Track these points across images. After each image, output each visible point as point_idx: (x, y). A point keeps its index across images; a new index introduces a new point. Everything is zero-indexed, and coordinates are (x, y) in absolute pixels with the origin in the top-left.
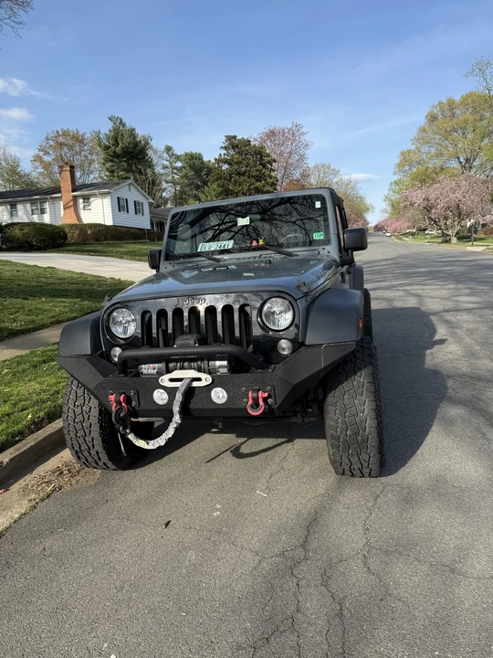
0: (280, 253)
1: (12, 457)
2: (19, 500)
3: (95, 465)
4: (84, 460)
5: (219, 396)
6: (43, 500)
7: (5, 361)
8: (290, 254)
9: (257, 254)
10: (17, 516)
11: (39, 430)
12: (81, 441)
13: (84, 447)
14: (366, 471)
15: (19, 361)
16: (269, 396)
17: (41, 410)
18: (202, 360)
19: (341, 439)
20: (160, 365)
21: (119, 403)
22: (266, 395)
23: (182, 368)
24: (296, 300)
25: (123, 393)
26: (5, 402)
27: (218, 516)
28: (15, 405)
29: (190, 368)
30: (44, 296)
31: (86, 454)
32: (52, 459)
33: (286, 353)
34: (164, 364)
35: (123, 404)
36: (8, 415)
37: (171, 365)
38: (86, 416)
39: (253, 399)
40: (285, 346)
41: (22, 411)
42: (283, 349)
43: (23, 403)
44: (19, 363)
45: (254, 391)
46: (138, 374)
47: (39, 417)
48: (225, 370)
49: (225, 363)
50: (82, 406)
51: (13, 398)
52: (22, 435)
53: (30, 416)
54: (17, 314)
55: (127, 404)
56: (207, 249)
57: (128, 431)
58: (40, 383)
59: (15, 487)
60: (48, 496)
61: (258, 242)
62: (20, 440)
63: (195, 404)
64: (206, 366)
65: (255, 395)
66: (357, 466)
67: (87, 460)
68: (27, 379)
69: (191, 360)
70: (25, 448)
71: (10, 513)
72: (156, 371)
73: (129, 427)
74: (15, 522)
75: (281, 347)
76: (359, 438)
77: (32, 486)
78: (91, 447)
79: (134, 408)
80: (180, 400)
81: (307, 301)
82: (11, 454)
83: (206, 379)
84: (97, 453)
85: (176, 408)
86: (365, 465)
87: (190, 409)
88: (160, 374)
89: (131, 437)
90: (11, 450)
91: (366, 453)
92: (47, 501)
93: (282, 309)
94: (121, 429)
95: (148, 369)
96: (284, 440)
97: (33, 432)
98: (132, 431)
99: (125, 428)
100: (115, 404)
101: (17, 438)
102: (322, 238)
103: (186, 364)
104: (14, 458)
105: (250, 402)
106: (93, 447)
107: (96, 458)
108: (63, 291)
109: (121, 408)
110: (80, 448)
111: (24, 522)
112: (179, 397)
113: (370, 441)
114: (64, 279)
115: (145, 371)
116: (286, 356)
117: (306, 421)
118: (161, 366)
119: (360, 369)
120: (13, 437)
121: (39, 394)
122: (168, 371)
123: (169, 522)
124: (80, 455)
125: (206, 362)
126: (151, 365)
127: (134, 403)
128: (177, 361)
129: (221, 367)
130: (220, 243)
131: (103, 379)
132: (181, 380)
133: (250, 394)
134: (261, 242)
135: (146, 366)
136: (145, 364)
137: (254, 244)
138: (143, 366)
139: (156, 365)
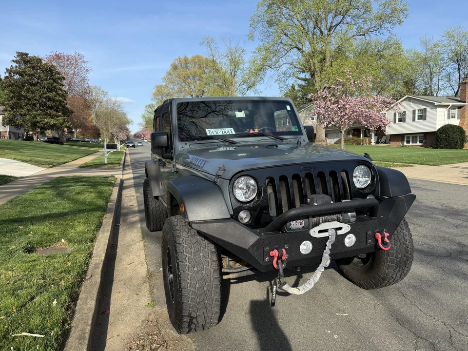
18: (340, 213)
22: (388, 234)
29: (331, 220)
37: (315, 219)
47: (65, 302)
48: (355, 219)
49: (354, 213)
52: (66, 323)
53: (55, 303)
61: (254, 131)
64: (343, 218)
69: (331, 214)
95: (295, 225)
101: (66, 327)
102: (297, 130)
105: (380, 241)
120: (62, 325)
125: (343, 214)
127: (287, 256)
129: (352, 217)
130: (223, 130)
131: (258, 237)
132: (326, 231)
133: (379, 235)
134: (256, 131)
135: (294, 222)
136: (293, 221)
137: (252, 131)
138: (291, 222)
139: (303, 221)
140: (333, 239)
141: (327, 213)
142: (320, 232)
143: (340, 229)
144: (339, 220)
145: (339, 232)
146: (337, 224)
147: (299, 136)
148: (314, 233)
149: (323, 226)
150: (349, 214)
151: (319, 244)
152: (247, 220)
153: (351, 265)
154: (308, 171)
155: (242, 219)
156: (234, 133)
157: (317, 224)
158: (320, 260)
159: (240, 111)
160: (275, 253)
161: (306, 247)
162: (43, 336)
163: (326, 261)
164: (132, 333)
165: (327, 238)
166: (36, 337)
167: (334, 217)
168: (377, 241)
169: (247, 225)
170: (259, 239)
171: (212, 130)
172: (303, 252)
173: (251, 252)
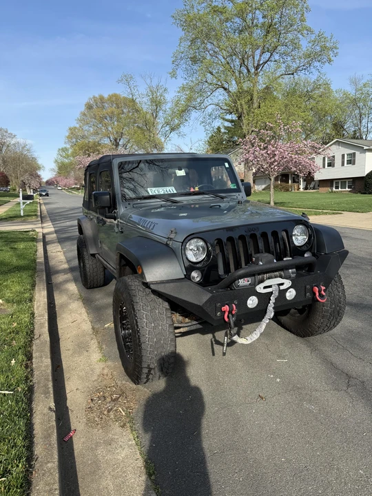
1: (53, 400)
2: (106, 432)
11: (33, 372)
18: (282, 270)
20: (253, 278)
22: (325, 288)
27: (281, 381)
34: (256, 277)
35: (234, 312)
37: (261, 276)
47: (23, 361)
48: (295, 275)
49: (294, 270)
61: (195, 189)
65: (318, 289)
69: (274, 271)
71: (121, 444)
72: (250, 283)
82: (47, 398)
89: (236, 338)
95: (243, 282)
100: (227, 313)
102: (236, 187)
105: (317, 294)
115: (241, 284)
125: (285, 271)
126: (246, 279)
129: (293, 273)
130: (165, 188)
131: (211, 295)
132: (270, 287)
133: (316, 289)
134: (197, 189)
135: (242, 280)
137: (192, 190)
138: (240, 280)
139: (250, 279)
140: (276, 294)
141: (270, 271)
142: (265, 288)
143: (282, 284)
144: (281, 277)
145: (282, 288)
146: (280, 280)
147: (237, 194)
148: (260, 289)
149: (267, 283)
150: (290, 270)
151: (263, 299)
152: (198, 279)
153: (288, 315)
154: (253, 232)
155: (194, 278)
156: (175, 192)
157: (262, 281)
158: (265, 312)
159: (180, 169)
160: (226, 308)
161: (252, 302)
162: (12, 392)
163: (270, 313)
164: (90, 386)
165: (271, 293)
166: (5, 394)
167: (277, 273)
168: (315, 294)
169: (199, 283)
170: (211, 297)
171: (154, 189)
172: (250, 306)
173: (205, 308)
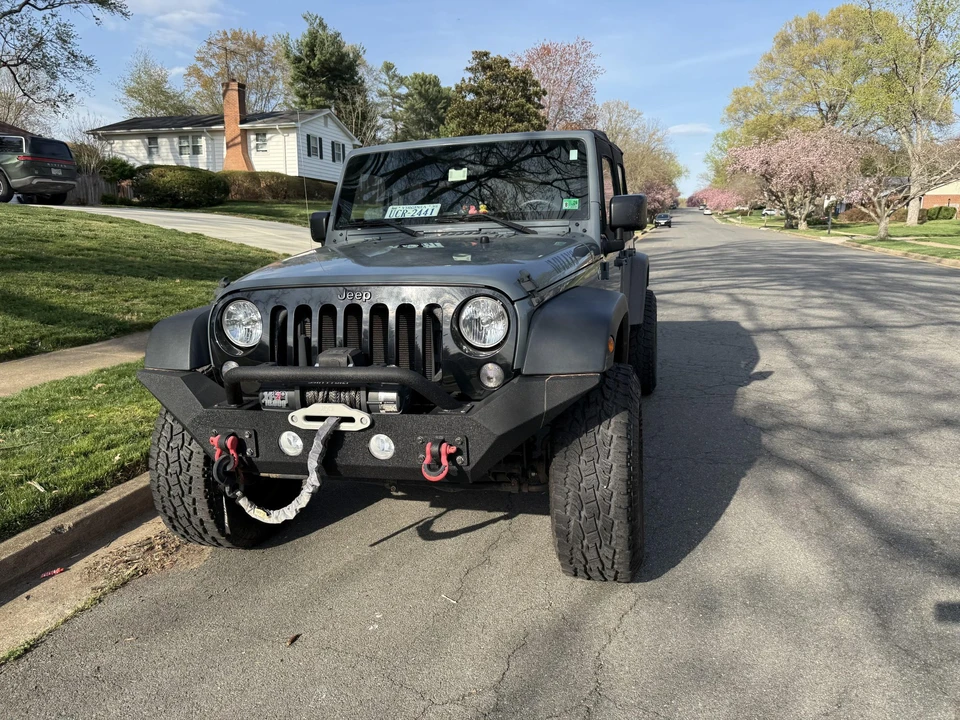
0: (509, 227)
1: (79, 519)
2: (80, 586)
3: (200, 540)
4: (182, 532)
5: (382, 447)
6: (114, 589)
7: (102, 371)
8: (523, 230)
9: (474, 226)
10: (69, 612)
11: (129, 479)
12: (177, 502)
13: (181, 512)
14: (609, 573)
15: (122, 372)
16: (459, 452)
17: (136, 450)
18: (357, 389)
19: (572, 523)
20: (292, 393)
21: (225, 449)
22: (453, 450)
23: (326, 400)
24: (513, 303)
25: (233, 434)
26: (85, 433)
27: (375, 631)
28: (98, 439)
29: (339, 401)
30: (180, 276)
31: (185, 522)
32: (145, 525)
33: (491, 385)
34: (298, 392)
35: (232, 452)
36: (86, 454)
37: (310, 394)
38: (184, 466)
39: (433, 456)
40: (492, 374)
41: (108, 448)
42: (489, 379)
43: (113, 436)
44: (121, 375)
45: (434, 442)
46: (258, 406)
47: (131, 460)
48: (393, 408)
49: (393, 396)
50: (179, 449)
51: (99, 428)
52: (100, 486)
53: (117, 458)
54: (136, 301)
55: (238, 452)
56: (399, 216)
57: (239, 493)
58: (144, 407)
59: (79, 566)
60: (124, 584)
61: (478, 209)
62: (96, 494)
63: (345, 458)
64: (363, 399)
65: (436, 449)
66: (594, 565)
67: (186, 532)
68: (127, 399)
69: (340, 389)
70: (102, 506)
71: (60, 608)
72: (285, 402)
73: (242, 487)
74: (66, 621)
75: (486, 374)
76: (600, 523)
77: (104, 566)
78: (192, 513)
79: (249, 459)
80: (320, 450)
81: (531, 304)
82: (79, 514)
83: (362, 420)
84: (202, 522)
85: (313, 463)
86: (608, 564)
87: (336, 465)
88: (291, 407)
89: (244, 503)
90: (80, 508)
91: (609, 546)
92: (120, 591)
93: (492, 315)
94: (227, 489)
95: (271, 399)
96: (502, 514)
97: (119, 482)
98: (245, 494)
99: (234, 489)
100: (218, 451)
101: (92, 491)
102: (576, 207)
103: (332, 394)
104: (82, 521)
105: (428, 459)
106: (195, 513)
107: (200, 530)
108: (209, 269)
109: (228, 458)
110: (175, 513)
111: (77, 623)
112: (317, 446)
113: (615, 528)
114: (214, 252)
115: (268, 402)
116: (492, 391)
117: (525, 490)
118: (295, 394)
119: (609, 416)
120: (87, 487)
121: (138, 424)
122: (305, 404)
123: (298, 636)
124: (176, 524)
125: (363, 393)
126: (278, 393)
127: (249, 452)
128: (318, 389)
129: (386, 402)
130: (421, 207)
131: (203, 409)
134: (483, 209)
135: (271, 393)
136: (268, 391)
137: (472, 211)
138: (265, 393)
139: (286, 394)
140: (323, 434)
142: (309, 418)
143: (351, 420)
145: (344, 427)
146: (343, 410)
147: (575, 222)
148: (297, 418)
149: (316, 409)
150: (382, 396)
151: (307, 436)
154: (354, 299)
160: (215, 440)
161: (290, 444)
162: (42, 490)
170: (204, 413)
172: (286, 450)
